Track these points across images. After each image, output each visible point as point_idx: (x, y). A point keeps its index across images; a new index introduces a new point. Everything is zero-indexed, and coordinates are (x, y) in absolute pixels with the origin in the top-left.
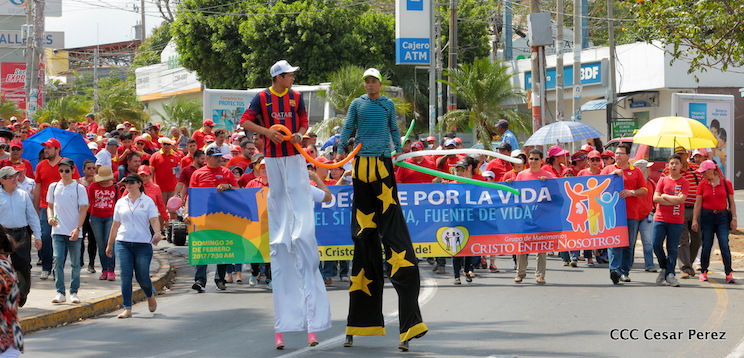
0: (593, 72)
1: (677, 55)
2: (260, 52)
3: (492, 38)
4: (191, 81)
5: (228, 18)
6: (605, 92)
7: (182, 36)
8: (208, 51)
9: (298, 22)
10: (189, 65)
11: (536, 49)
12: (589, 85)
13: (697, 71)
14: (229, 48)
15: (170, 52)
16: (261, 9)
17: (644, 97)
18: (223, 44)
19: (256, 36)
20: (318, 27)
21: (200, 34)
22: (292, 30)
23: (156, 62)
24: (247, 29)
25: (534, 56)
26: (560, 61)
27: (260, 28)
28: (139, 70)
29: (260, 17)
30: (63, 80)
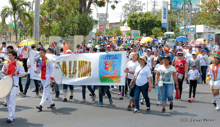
0: (192, 29)
1: (207, 28)
2: (140, 24)
3: (176, 23)
4: (129, 29)
5: (135, 19)
6: (194, 32)
7: (128, 22)
8: (132, 24)
9: (146, 20)
10: (129, 26)
11: (185, 25)
12: (192, 31)
13: (210, 30)
14: (135, 24)
15: (126, 24)
16: (141, 18)
17: (200, 33)
18: (134, 23)
19: (140, 22)
20: (149, 21)
21: (131, 22)
22: (145, 21)
23: (123, 26)
24: (138, 21)
25: (184, 27)
26: (187, 27)
27: (140, 21)
28: (121, 27)
29: (140, 19)
30: (108, 28)
